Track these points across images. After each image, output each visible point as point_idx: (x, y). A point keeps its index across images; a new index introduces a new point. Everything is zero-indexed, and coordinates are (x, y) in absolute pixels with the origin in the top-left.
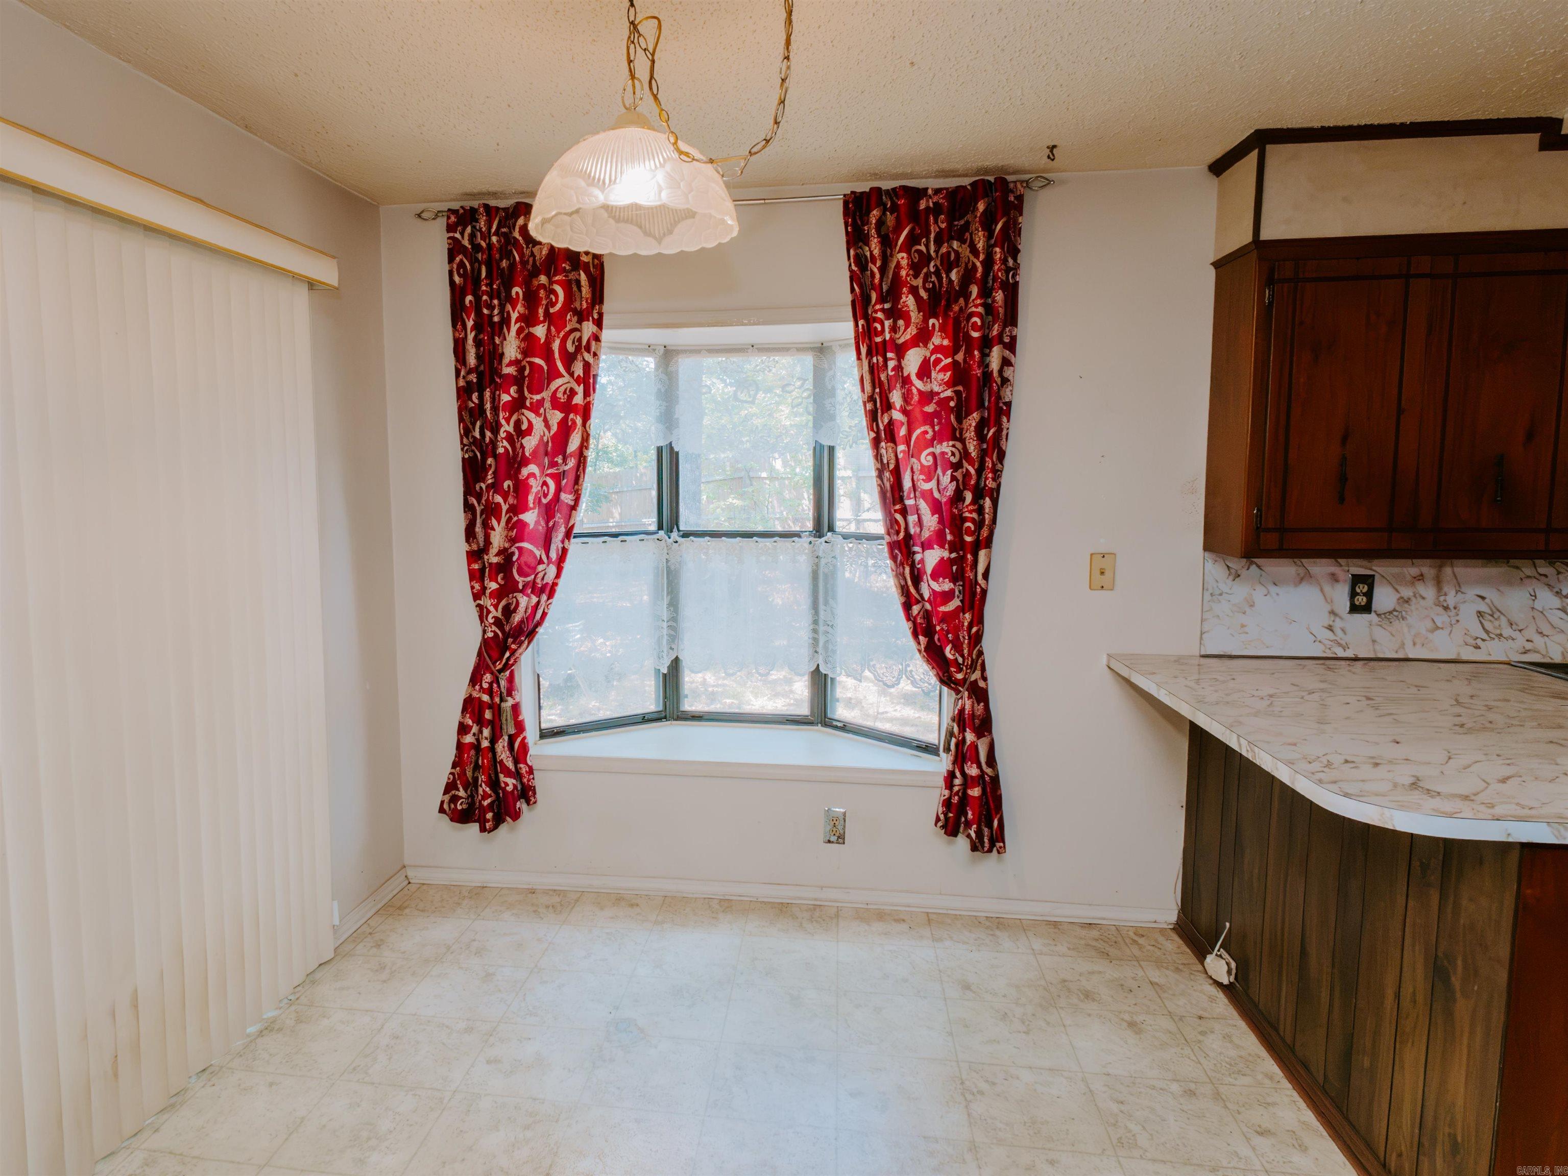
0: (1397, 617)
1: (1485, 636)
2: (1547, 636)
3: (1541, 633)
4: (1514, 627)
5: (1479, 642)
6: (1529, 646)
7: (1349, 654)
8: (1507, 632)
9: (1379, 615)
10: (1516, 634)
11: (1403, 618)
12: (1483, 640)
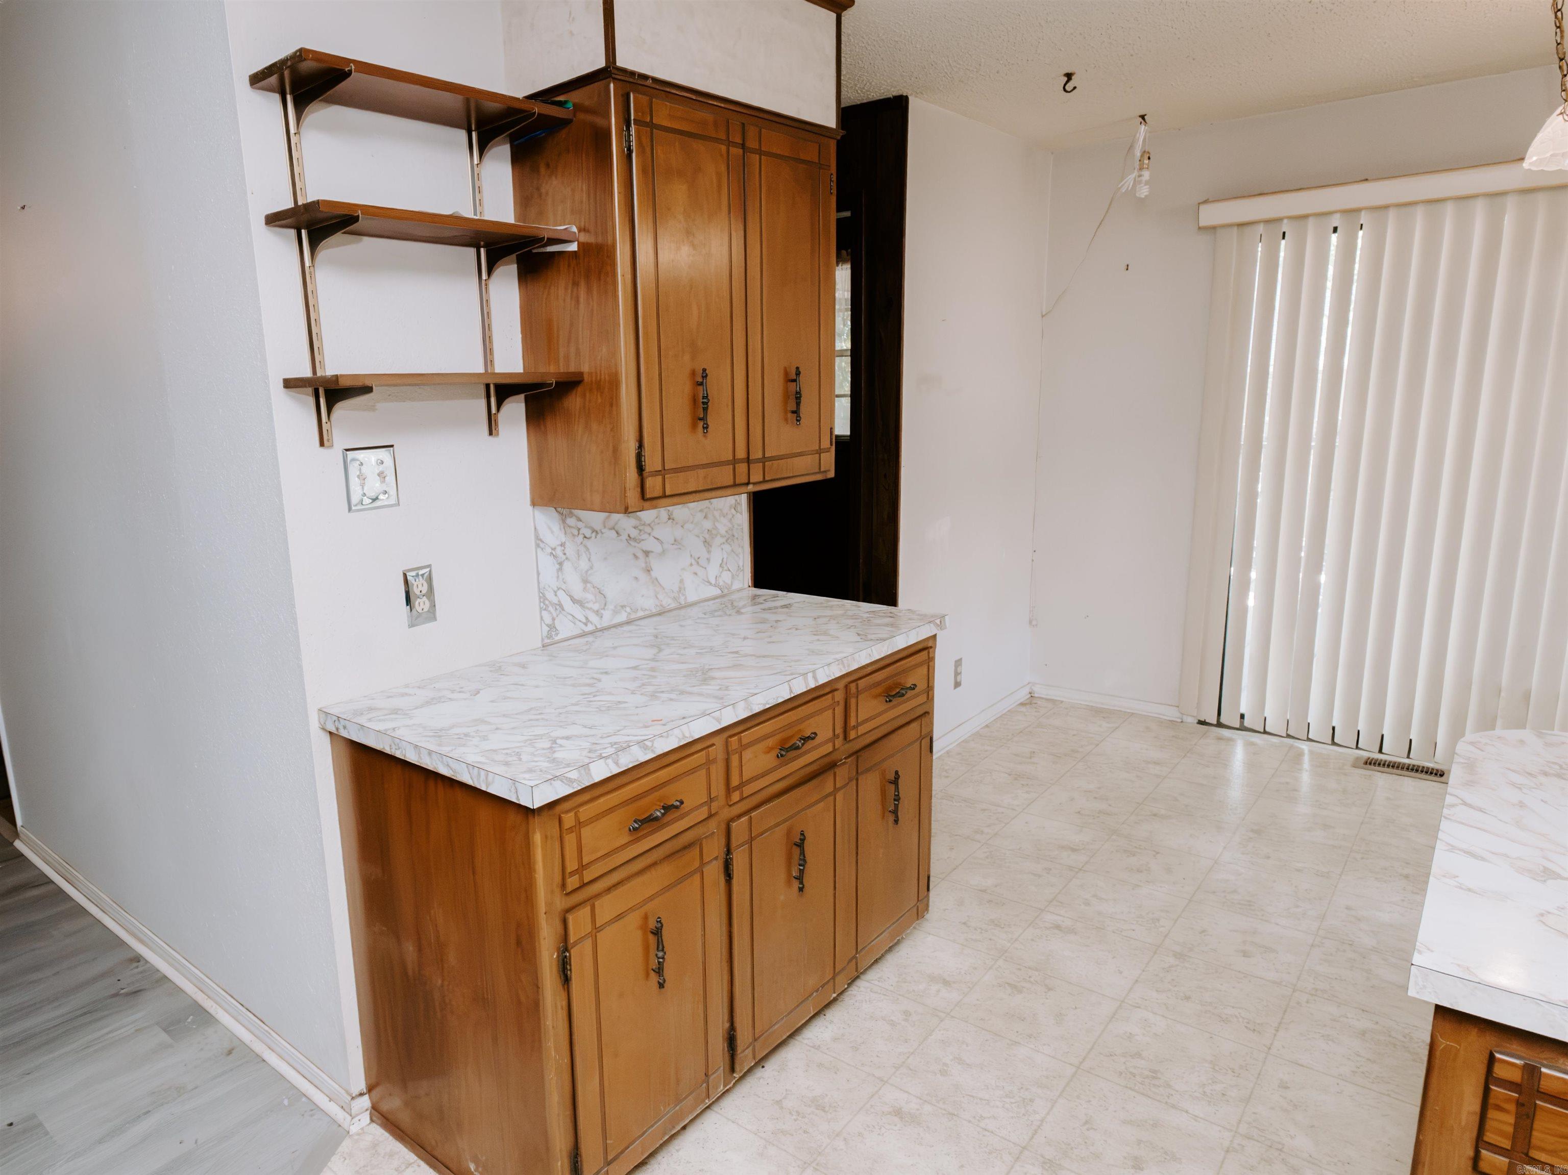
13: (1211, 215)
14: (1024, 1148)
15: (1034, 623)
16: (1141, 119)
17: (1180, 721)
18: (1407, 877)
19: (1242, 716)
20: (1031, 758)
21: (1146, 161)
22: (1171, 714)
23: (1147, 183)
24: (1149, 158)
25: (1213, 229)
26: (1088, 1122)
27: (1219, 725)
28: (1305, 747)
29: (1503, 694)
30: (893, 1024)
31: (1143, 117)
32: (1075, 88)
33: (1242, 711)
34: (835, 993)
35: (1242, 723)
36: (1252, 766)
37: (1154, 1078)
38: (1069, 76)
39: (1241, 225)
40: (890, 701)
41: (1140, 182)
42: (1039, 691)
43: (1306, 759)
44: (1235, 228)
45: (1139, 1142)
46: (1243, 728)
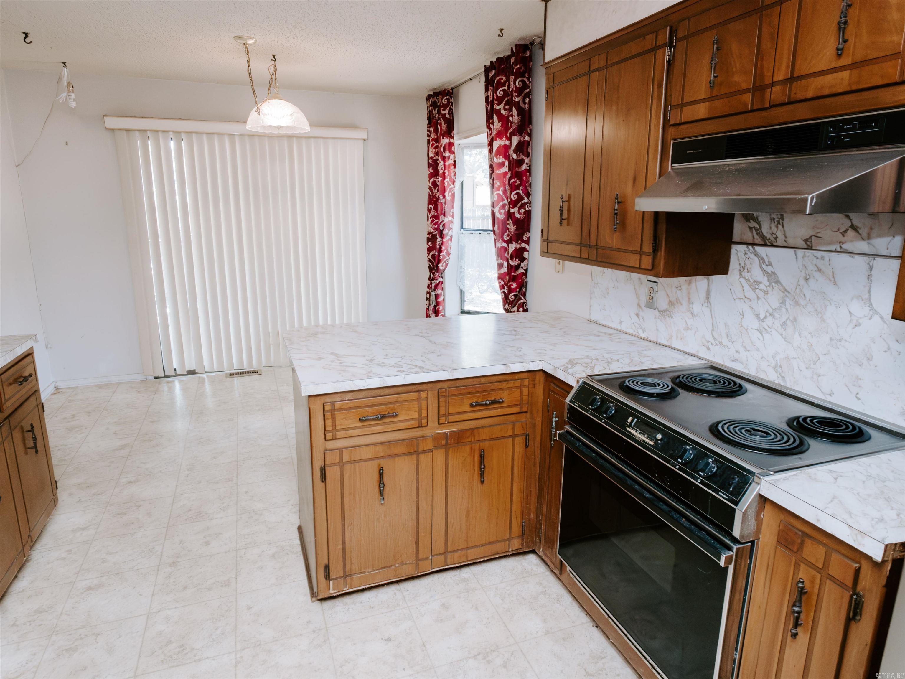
0: (668, 314)
1: (712, 340)
2: (748, 351)
3: (745, 347)
4: (729, 338)
5: (710, 346)
6: (737, 356)
7: (644, 335)
8: (725, 341)
9: (659, 311)
10: (729, 344)
11: (672, 317)
12: (712, 344)
13: (111, 122)
14: (159, 565)
15: (49, 346)
16: (63, 65)
17: (145, 380)
18: (259, 410)
19: (175, 370)
20: (73, 418)
21: (71, 88)
22: (140, 377)
23: (74, 100)
24: (73, 87)
25: (113, 130)
26: (181, 542)
27: (166, 376)
28: (204, 376)
29: (270, 335)
30: (64, 559)
31: (64, 64)
32: (31, 42)
33: (175, 367)
34: (25, 557)
35: (176, 373)
36: (185, 390)
37: (200, 514)
38: (26, 35)
39: (127, 130)
40: (21, 385)
41: (70, 99)
42: (60, 385)
43: (206, 381)
44: (125, 131)
45: (204, 537)
46: (177, 375)
